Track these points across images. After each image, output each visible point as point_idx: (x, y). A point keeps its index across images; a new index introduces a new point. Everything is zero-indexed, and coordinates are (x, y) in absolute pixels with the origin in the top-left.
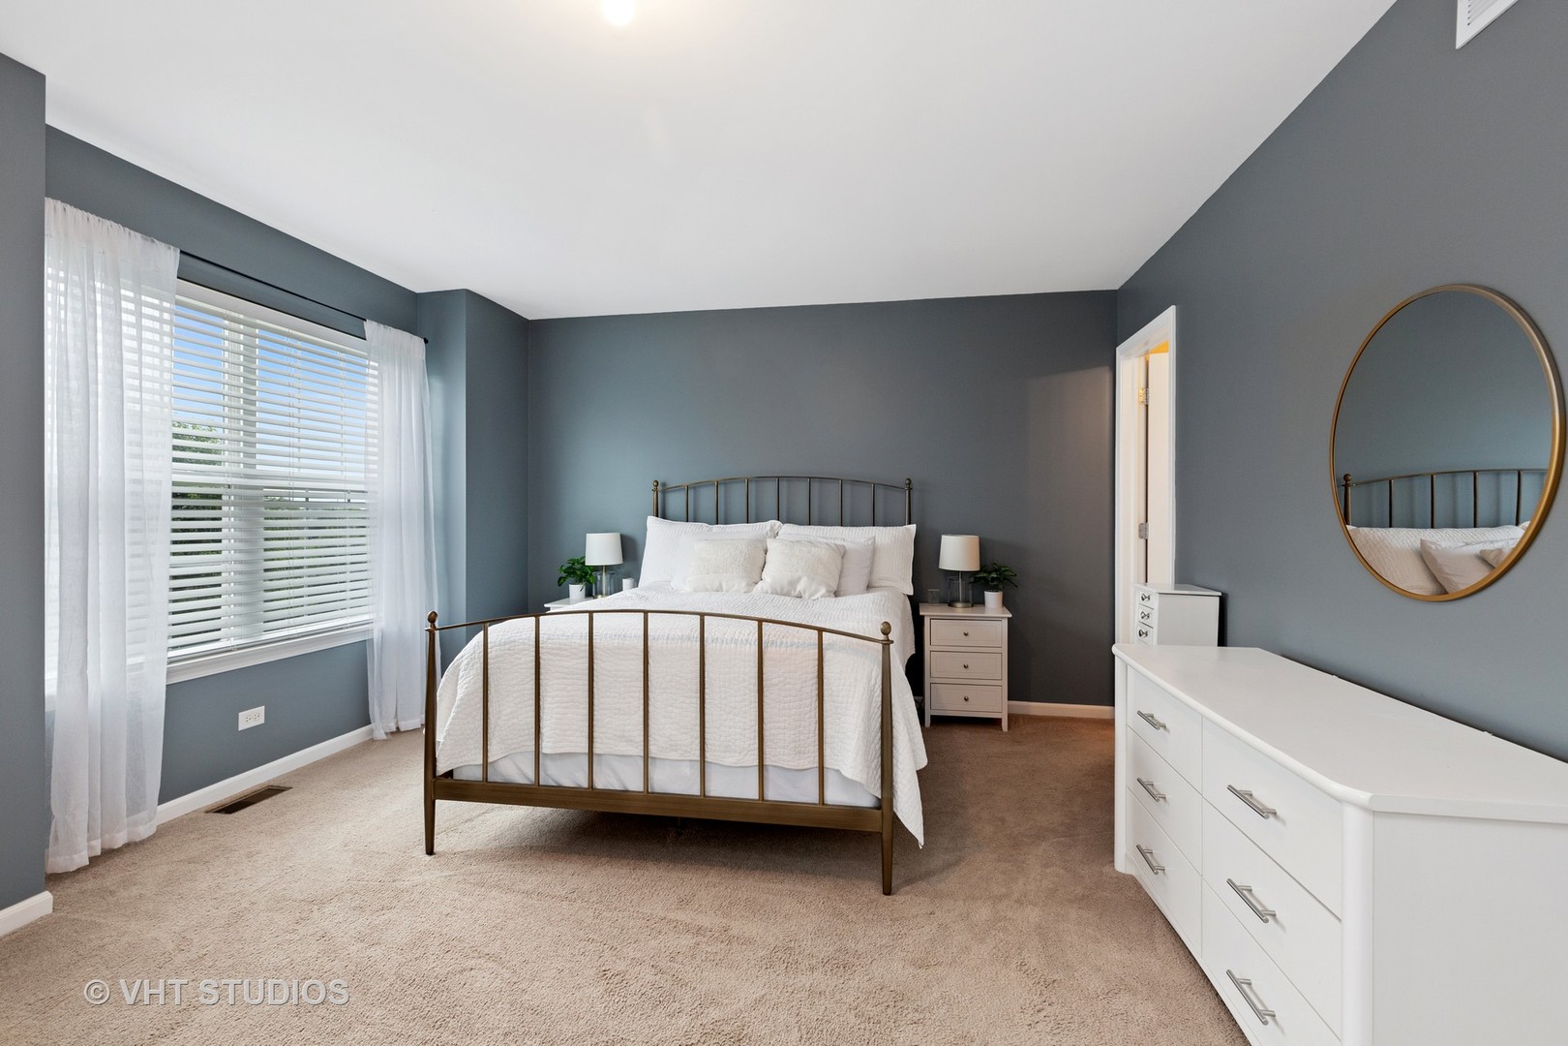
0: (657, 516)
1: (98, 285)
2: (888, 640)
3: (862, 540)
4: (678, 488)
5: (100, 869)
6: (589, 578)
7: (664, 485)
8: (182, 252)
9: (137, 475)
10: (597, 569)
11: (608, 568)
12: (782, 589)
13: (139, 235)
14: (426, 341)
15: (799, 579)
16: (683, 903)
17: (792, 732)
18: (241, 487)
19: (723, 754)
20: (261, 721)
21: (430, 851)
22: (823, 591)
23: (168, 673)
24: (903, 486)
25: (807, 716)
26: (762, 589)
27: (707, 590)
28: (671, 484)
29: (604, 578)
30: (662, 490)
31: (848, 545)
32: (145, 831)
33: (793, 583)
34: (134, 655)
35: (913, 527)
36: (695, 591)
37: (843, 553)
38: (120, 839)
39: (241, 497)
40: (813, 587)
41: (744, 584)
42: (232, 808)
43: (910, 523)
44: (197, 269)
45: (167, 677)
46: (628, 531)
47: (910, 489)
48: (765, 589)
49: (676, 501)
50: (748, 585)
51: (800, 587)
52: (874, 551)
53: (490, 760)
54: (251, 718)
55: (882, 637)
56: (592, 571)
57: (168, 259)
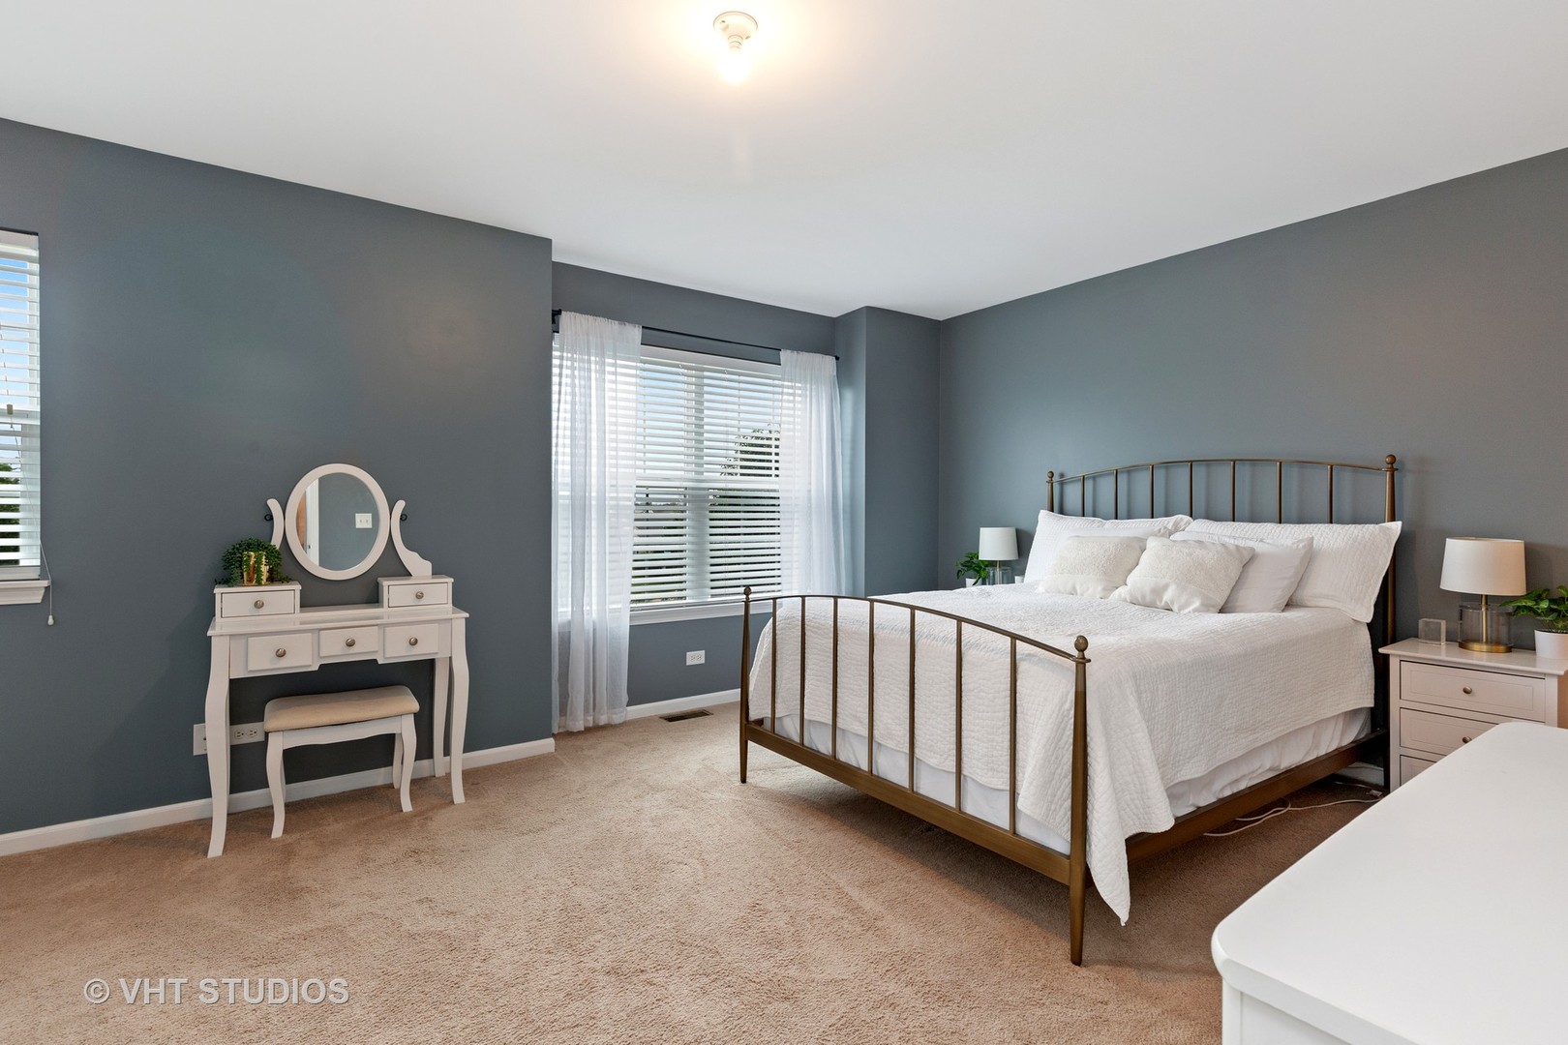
0: (1052, 511)
1: (593, 358)
2: (1084, 658)
3: (1289, 542)
4: (1074, 480)
5: (589, 735)
6: (982, 571)
7: (1062, 476)
8: (643, 327)
9: (614, 482)
10: (992, 564)
11: (1004, 564)
12: (1144, 597)
13: (617, 322)
14: (837, 358)
15: (1166, 587)
16: (868, 884)
17: (985, 745)
18: (693, 489)
19: (928, 753)
20: (702, 661)
21: (744, 780)
22: (1197, 604)
23: (631, 617)
24: (1385, 467)
25: (1000, 731)
26: (1120, 595)
27: (1059, 592)
28: (1069, 475)
29: (998, 573)
30: (1057, 482)
31: (1259, 547)
32: (617, 719)
33: (1158, 591)
34: (614, 603)
35: (1396, 527)
36: (1047, 592)
37: (1248, 561)
38: (603, 720)
39: (693, 496)
40: (1184, 599)
41: (1100, 588)
42: (672, 719)
43: (1393, 519)
44: (656, 336)
45: (631, 620)
46: (1024, 526)
47: (1393, 471)
48: (1123, 595)
49: (1073, 494)
50: (1105, 589)
51: (1167, 596)
52: (1309, 557)
53: (777, 716)
54: (695, 658)
55: (1075, 653)
56: (987, 566)
57: (635, 333)
